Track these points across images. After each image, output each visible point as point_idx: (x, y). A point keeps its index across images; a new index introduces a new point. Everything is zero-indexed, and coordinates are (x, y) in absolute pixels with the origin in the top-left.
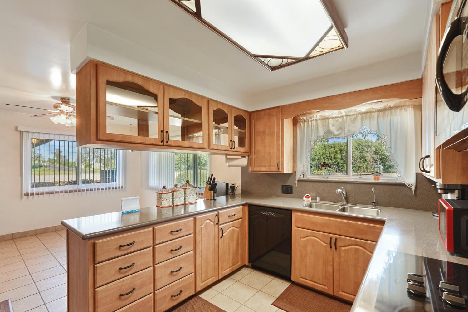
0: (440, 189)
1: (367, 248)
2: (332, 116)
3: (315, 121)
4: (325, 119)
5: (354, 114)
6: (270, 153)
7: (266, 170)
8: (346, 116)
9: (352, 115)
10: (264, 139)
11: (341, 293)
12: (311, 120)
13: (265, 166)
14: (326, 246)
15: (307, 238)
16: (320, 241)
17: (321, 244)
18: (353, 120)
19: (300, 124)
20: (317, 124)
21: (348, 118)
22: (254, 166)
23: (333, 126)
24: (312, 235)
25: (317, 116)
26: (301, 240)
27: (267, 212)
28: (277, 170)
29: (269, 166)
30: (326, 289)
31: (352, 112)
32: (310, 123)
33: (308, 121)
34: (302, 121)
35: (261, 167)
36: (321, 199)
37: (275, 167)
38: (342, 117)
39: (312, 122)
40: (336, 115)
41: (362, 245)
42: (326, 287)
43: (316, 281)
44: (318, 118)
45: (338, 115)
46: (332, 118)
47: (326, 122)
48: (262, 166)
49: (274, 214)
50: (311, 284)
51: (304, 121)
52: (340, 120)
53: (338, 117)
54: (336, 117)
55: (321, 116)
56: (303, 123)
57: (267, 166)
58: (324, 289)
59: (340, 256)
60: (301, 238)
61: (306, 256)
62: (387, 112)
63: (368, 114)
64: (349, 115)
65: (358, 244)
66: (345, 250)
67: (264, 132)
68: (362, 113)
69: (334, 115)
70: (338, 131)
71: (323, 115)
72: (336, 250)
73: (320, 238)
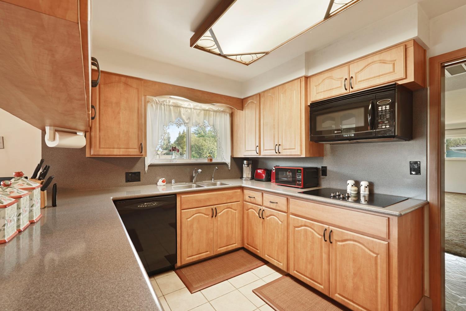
0: (246, 164)
1: (233, 208)
2: (183, 106)
3: (168, 106)
4: (177, 106)
5: (199, 109)
6: (127, 132)
7: (121, 153)
8: (194, 109)
9: (198, 109)
10: (119, 113)
11: (219, 250)
12: (164, 104)
13: (120, 148)
14: (208, 217)
15: (192, 217)
16: (203, 215)
17: (204, 217)
18: (198, 113)
19: (152, 105)
20: (170, 110)
21: (195, 111)
22: (100, 148)
23: (184, 114)
24: (198, 212)
25: (169, 102)
26: (188, 221)
27: (145, 204)
28: (139, 153)
29: (127, 148)
30: (209, 254)
31: (198, 107)
32: (163, 107)
33: (161, 104)
34: (154, 103)
35: (112, 149)
36: (176, 182)
37: (135, 150)
38: (191, 109)
39: (165, 107)
40: (186, 106)
41: (231, 207)
42: (208, 253)
43: (201, 252)
44: (171, 103)
45: (188, 106)
46: (183, 108)
47: (178, 109)
48: (114, 148)
49: (156, 203)
50: (196, 258)
51: (157, 103)
52: (189, 111)
53: (188, 108)
54: (186, 108)
55: (173, 103)
56: (155, 105)
57: (123, 148)
58: (207, 254)
59: (217, 221)
60: (187, 219)
61: (192, 234)
62: (218, 113)
63: (208, 112)
64: (196, 109)
65: (228, 207)
66: (221, 215)
67: (118, 104)
68: (204, 110)
69: (185, 105)
70: (187, 120)
71: (176, 103)
72: (215, 218)
73: (204, 212)
